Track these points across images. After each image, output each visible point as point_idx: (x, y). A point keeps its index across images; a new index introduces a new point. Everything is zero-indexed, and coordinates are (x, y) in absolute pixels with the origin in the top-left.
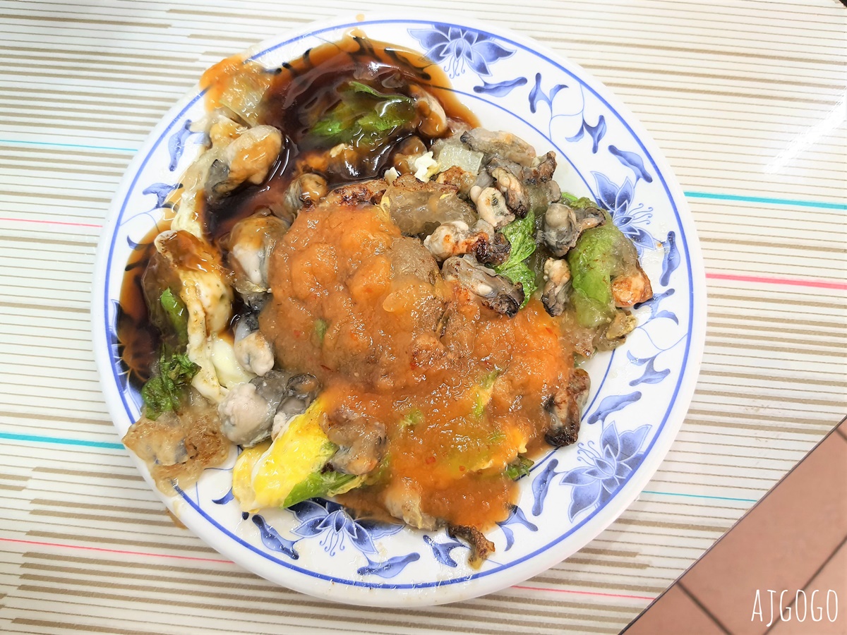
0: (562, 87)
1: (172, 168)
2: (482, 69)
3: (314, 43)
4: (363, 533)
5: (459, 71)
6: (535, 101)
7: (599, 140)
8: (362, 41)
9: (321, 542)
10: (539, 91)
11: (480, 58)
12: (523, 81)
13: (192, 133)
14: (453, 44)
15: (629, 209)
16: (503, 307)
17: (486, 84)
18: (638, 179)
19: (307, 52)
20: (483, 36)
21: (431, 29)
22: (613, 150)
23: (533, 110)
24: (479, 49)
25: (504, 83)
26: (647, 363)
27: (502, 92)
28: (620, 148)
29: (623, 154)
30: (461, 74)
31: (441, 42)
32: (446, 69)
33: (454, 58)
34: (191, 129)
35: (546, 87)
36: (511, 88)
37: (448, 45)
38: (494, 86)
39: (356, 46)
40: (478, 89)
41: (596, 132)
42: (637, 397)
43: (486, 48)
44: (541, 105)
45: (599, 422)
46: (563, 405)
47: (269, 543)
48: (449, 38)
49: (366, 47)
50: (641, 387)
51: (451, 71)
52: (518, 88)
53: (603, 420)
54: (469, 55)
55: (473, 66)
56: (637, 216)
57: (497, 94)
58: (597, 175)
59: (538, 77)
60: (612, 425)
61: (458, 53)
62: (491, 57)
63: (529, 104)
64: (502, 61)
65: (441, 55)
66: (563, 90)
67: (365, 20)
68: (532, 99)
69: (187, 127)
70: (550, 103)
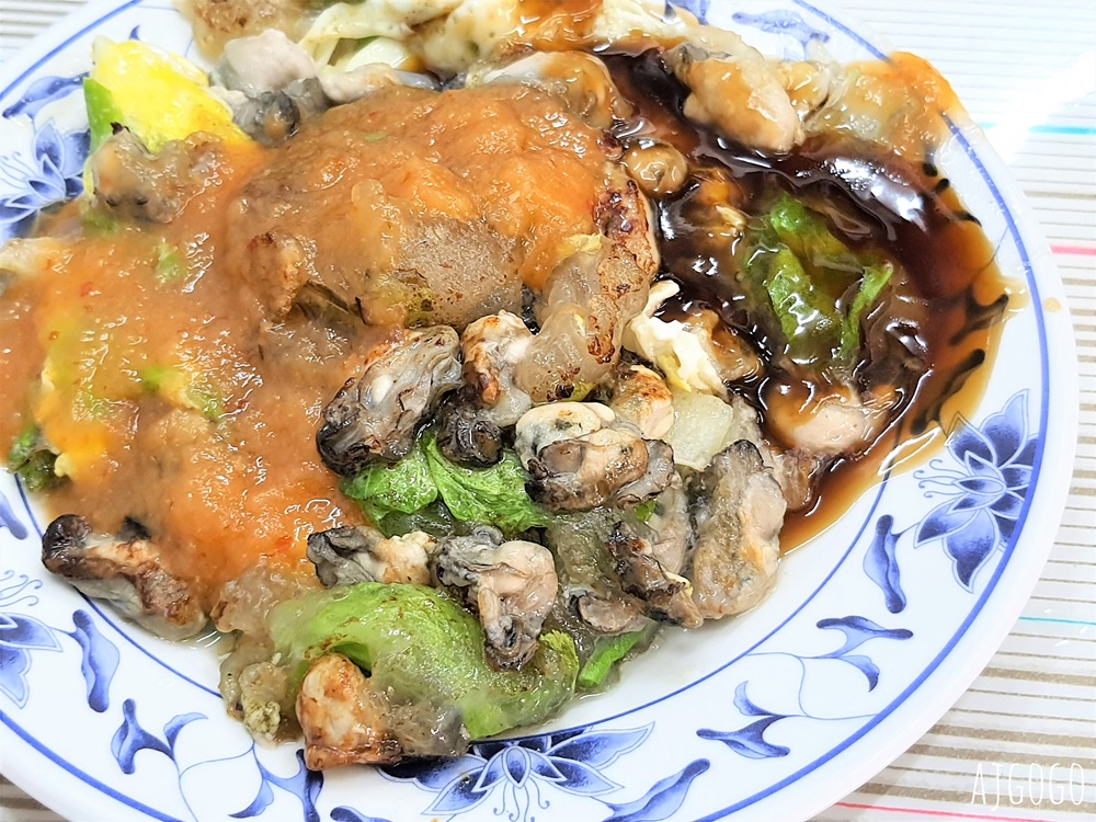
0: (873, 679)
1: (738, 17)
2: (931, 530)
3: (992, 227)
4: (11, 216)
5: (930, 486)
6: (845, 628)
7: (728, 742)
8: (996, 311)
9: (19, 154)
10: (870, 634)
11: (957, 525)
12: (897, 604)
13: (804, 44)
14: (992, 473)
15: (543, 781)
16: (335, 415)
17: (897, 537)
18: (612, 807)
19: (970, 218)
20: (1010, 530)
21: (1030, 432)
22: (700, 767)
23: (823, 624)
24: (981, 521)
25: (896, 570)
26: (165, 742)
27: (874, 568)
28: (699, 781)
29: (683, 785)
30: (924, 491)
31: (999, 452)
32: (935, 464)
33: (960, 476)
34: (813, 43)
35: (877, 650)
36: (884, 583)
37: (992, 465)
38: (889, 554)
39: (986, 298)
40: (886, 523)
41: (750, 739)
42: (97, 703)
43: (983, 534)
44: (836, 638)
45: (73, 628)
46: (125, 552)
47: (44, 85)
48: (1008, 465)
49: (985, 316)
50: (114, 716)
51: (929, 472)
52: (879, 597)
53: (72, 635)
54: (965, 504)
55: (939, 512)
56: (521, 794)
57: (871, 557)
58: (643, 734)
59: (905, 634)
60: (54, 646)
61: (971, 485)
62: (959, 545)
63: (840, 615)
64: (949, 565)
65: (968, 453)
66: (866, 682)
67: (1046, 314)
68: (851, 622)
69: (815, 35)
70: (835, 656)
